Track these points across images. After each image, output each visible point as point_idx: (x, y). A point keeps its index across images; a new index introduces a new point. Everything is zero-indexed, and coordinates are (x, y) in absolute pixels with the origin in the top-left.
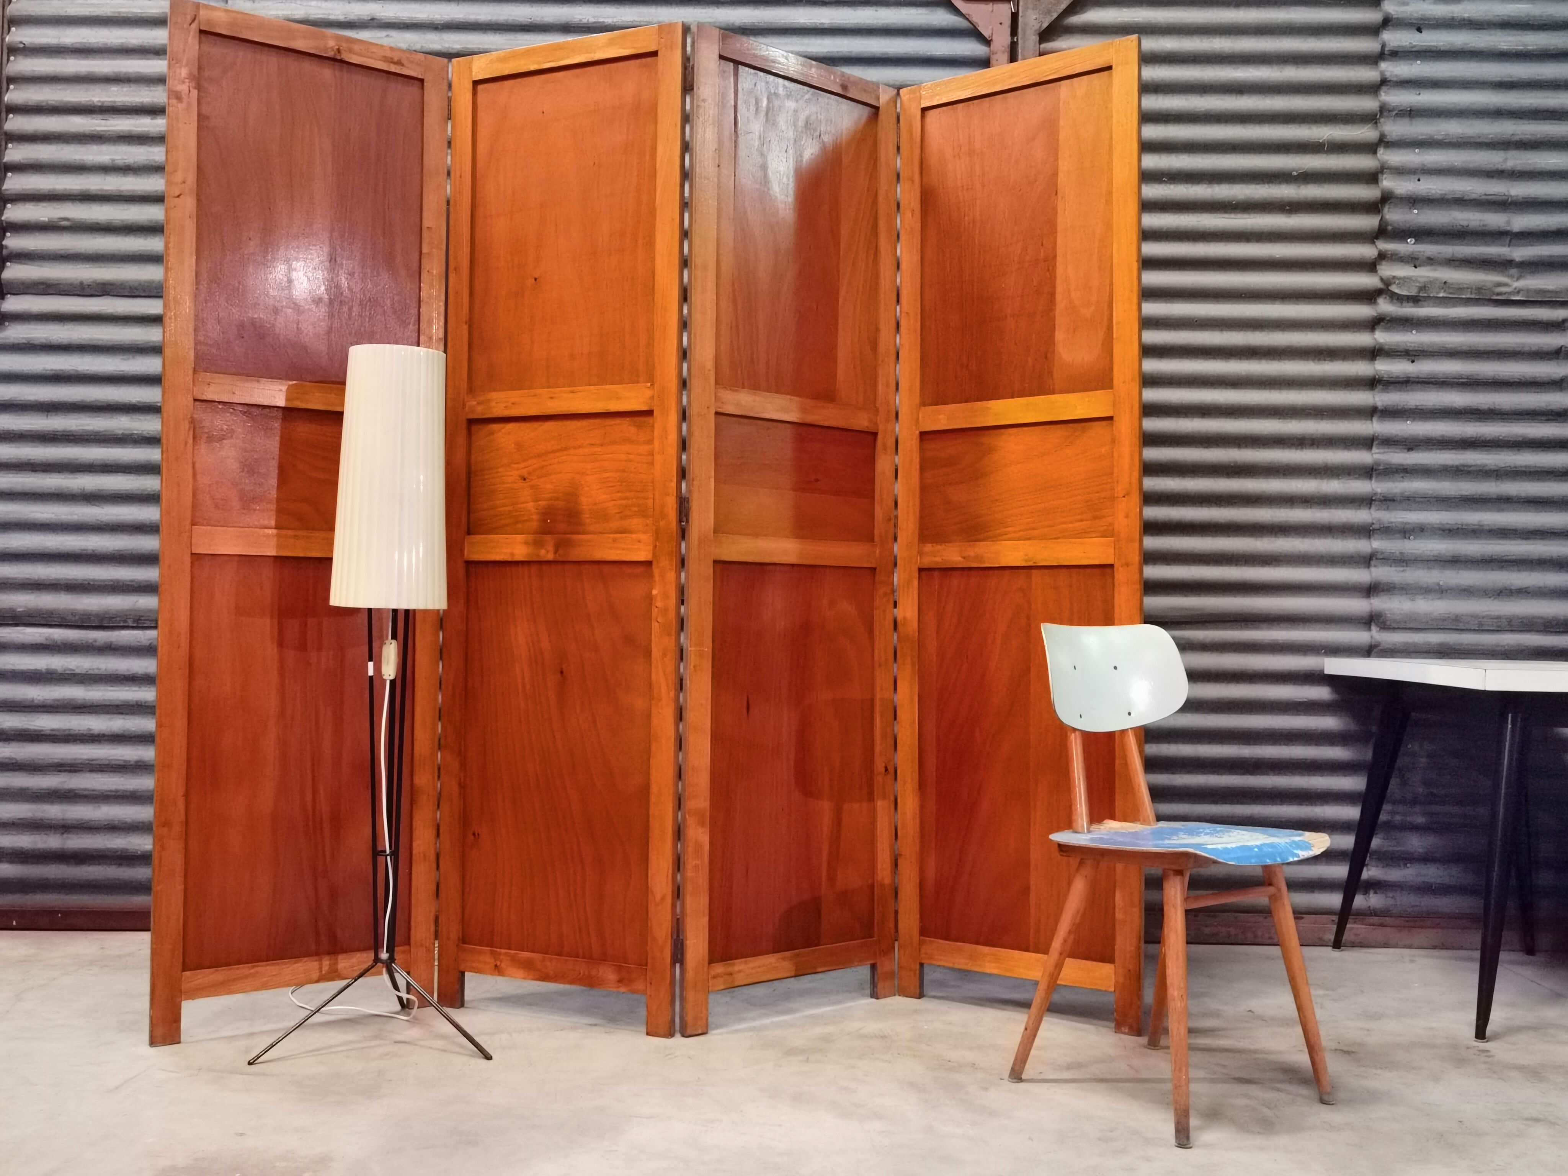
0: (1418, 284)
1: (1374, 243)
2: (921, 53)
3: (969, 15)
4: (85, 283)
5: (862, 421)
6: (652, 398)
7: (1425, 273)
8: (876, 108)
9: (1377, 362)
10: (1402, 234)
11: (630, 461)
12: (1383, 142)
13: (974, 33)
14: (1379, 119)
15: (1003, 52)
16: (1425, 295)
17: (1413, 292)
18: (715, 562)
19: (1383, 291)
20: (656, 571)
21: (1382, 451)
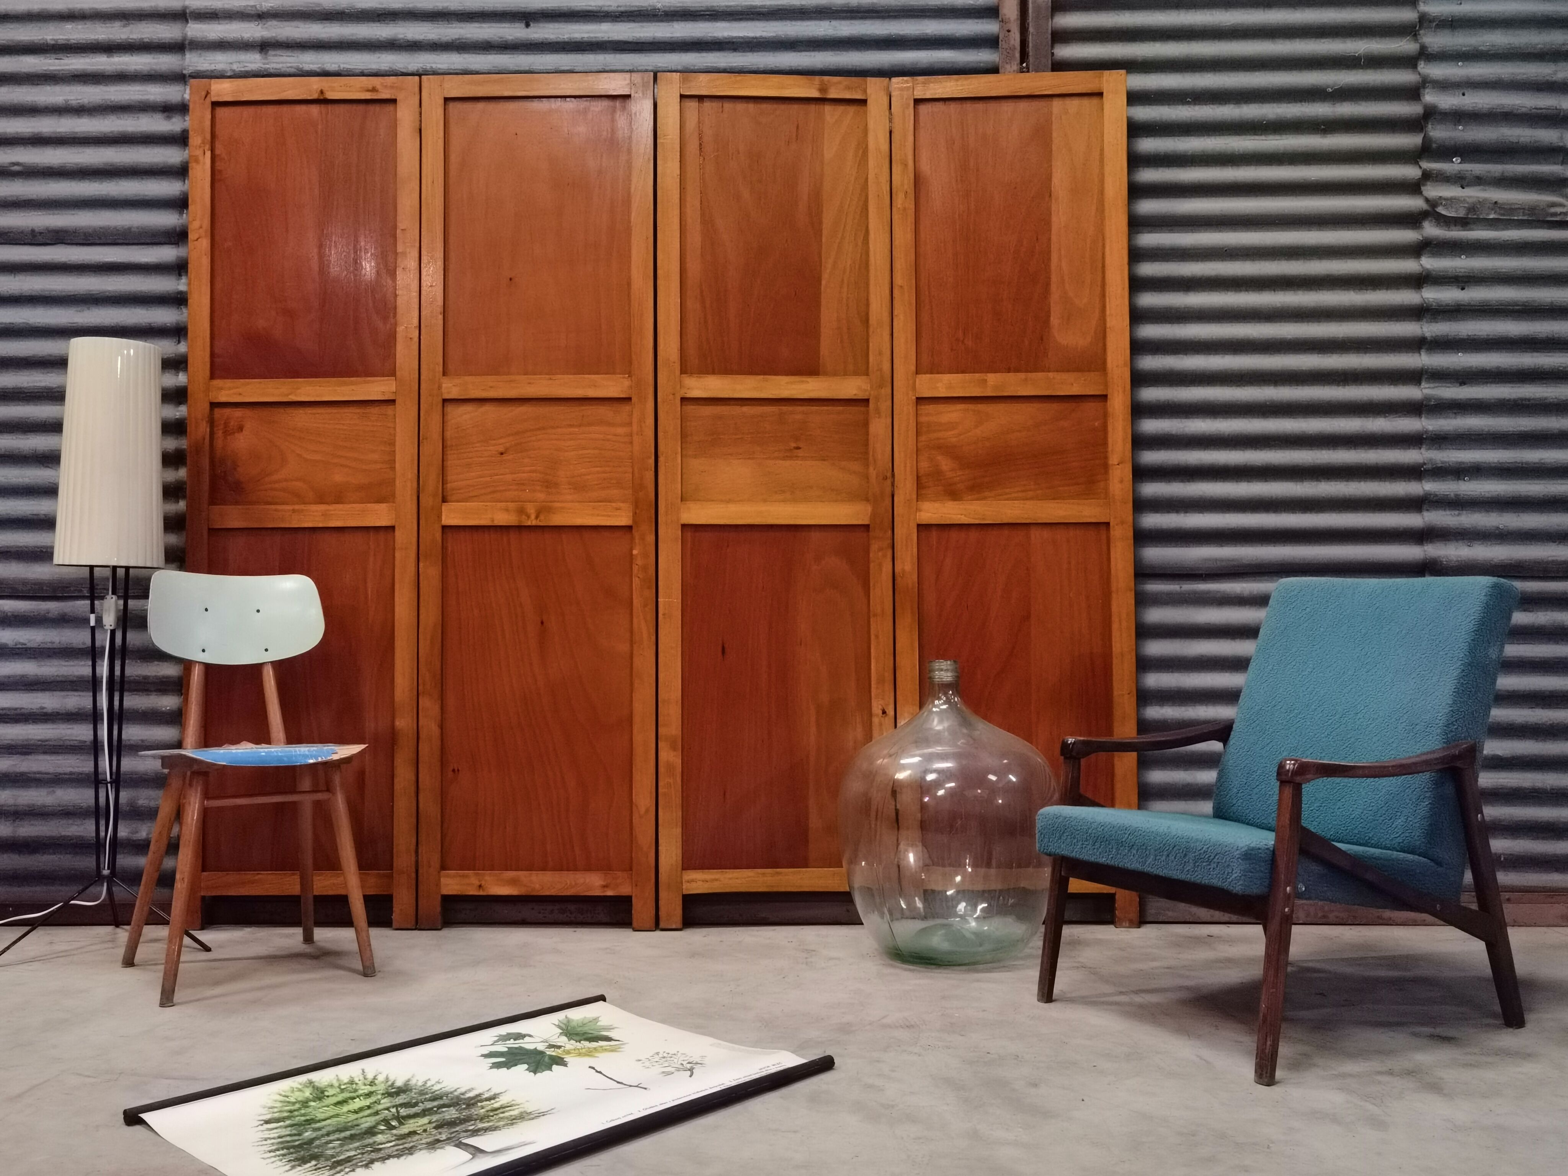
0: (1466, 205)
1: (1417, 163)
4: (37, 230)
5: (854, 389)
7: (1473, 193)
9: (1423, 290)
10: (1446, 152)
12: (1425, 55)
14: (1418, 30)
16: (1475, 217)
17: (1461, 213)
19: (1431, 213)
20: (636, 533)
21: (1432, 385)
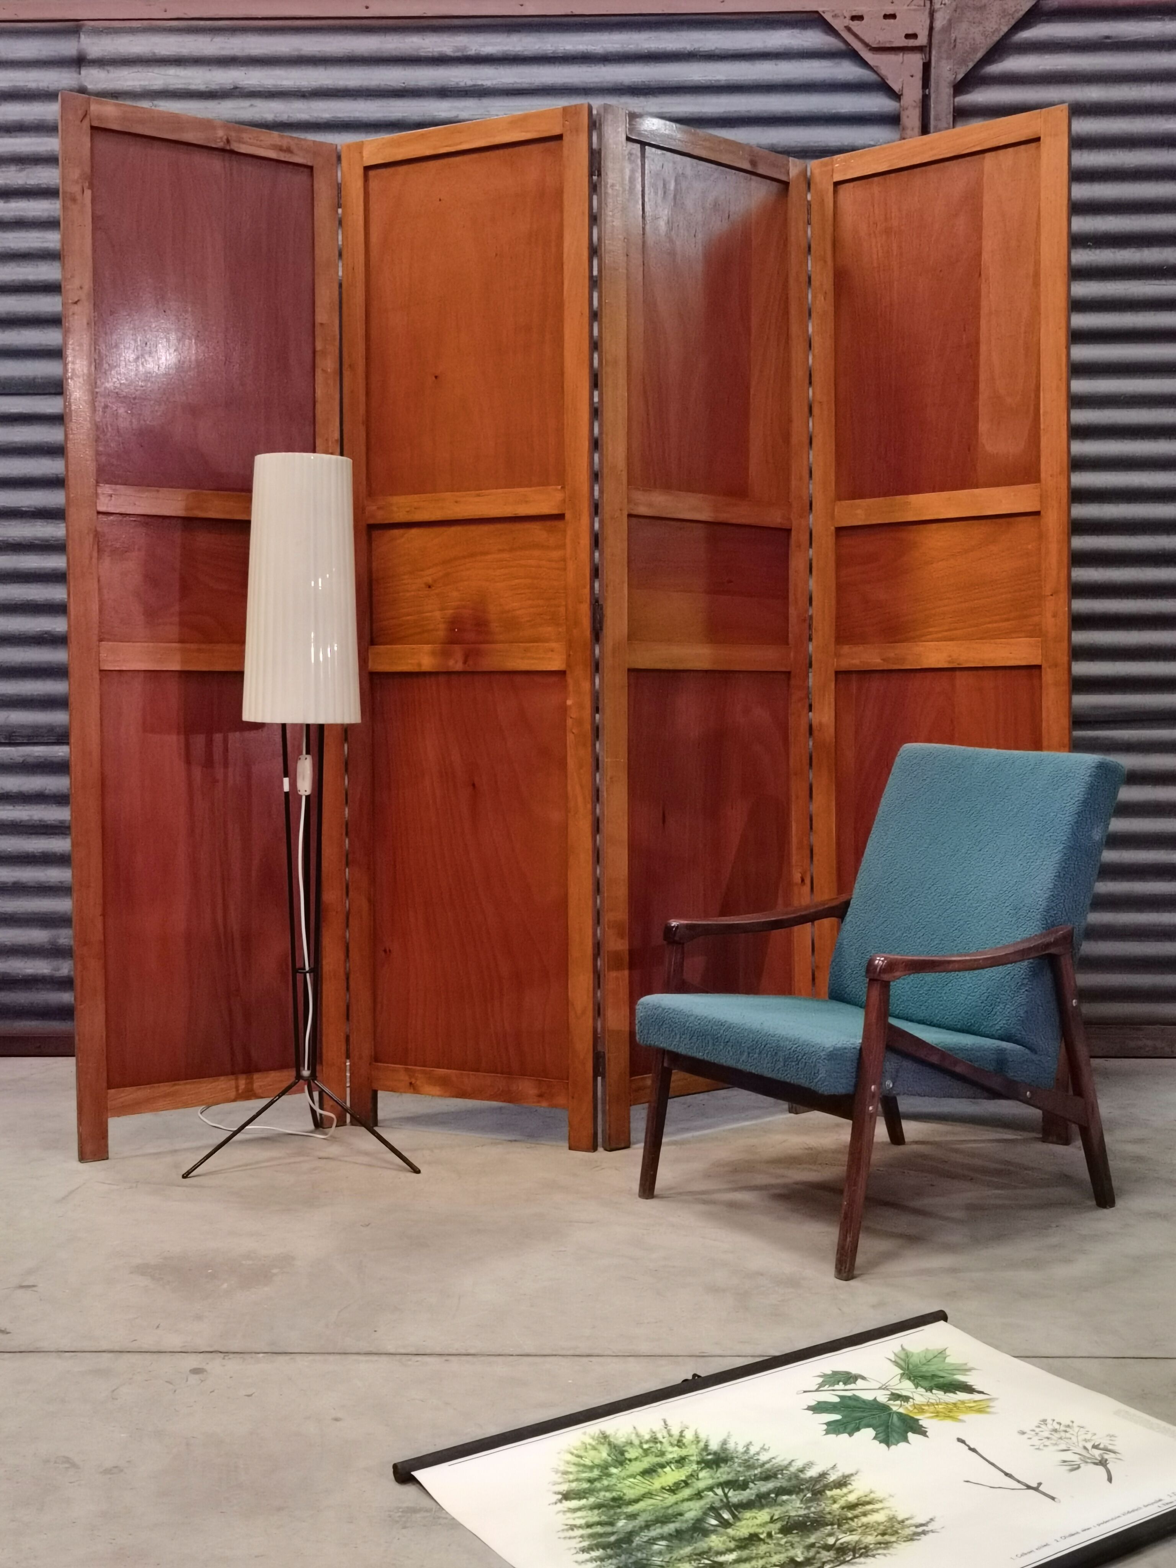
2: (825, 110)
3: (877, 67)
5: (774, 518)
6: (564, 501)
8: (785, 185)
11: (540, 567)
13: (883, 87)
15: (915, 107)
18: (629, 670)
20: (570, 681)
